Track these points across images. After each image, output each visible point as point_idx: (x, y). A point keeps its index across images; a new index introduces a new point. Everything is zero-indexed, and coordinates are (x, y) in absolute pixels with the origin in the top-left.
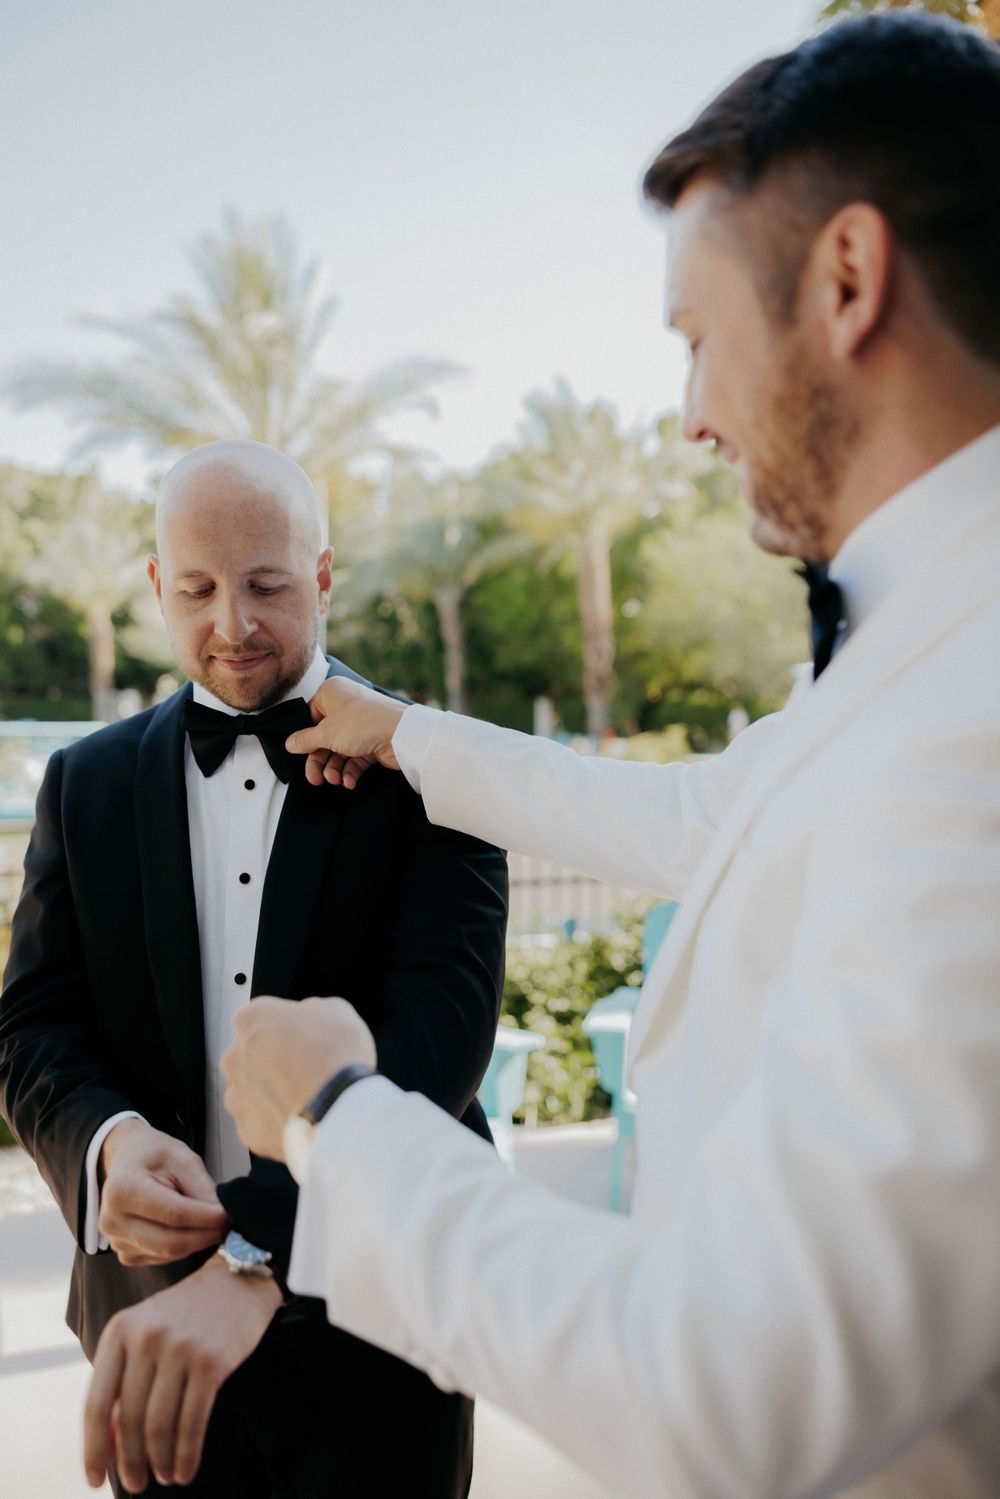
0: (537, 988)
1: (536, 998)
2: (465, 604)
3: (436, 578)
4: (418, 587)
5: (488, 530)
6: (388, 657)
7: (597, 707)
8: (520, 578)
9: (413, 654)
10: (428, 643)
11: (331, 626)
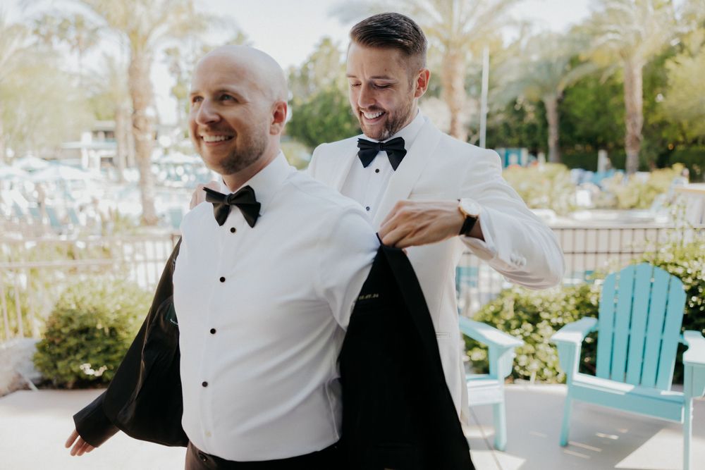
0: (546, 310)
1: (544, 315)
2: (559, 102)
3: (545, 89)
4: (535, 94)
5: (574, 62)
6: (518, 130)
7: (632, 155)
8: (591, 85)
9: (532, 128)
10: (538, 123)
11: (488, 116)
